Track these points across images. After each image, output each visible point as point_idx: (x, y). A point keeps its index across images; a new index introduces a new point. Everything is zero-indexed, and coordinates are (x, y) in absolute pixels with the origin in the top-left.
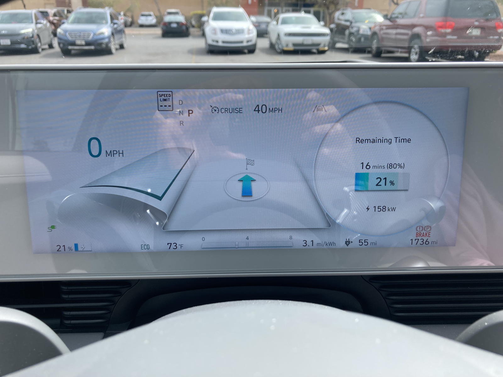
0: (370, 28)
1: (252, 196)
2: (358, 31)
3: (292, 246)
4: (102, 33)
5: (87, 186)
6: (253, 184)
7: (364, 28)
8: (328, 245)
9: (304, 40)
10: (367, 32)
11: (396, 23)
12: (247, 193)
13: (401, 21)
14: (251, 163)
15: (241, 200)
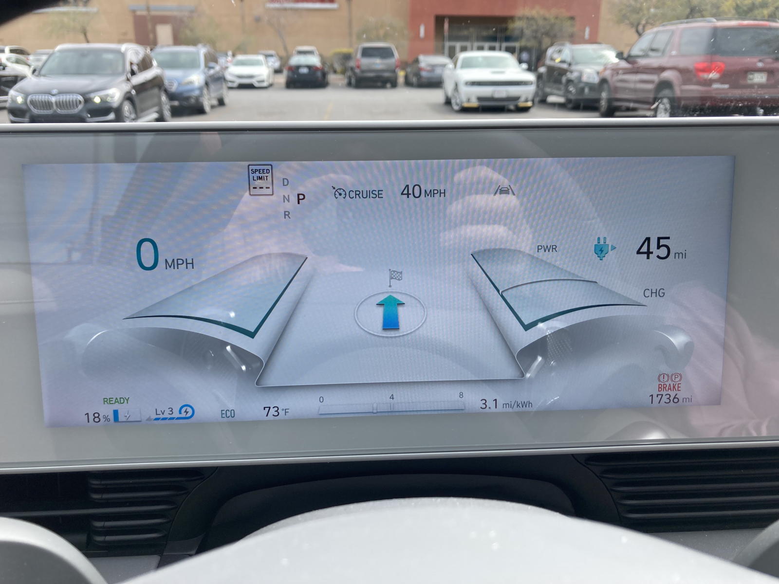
0: (598, 73)
1: (399, 329)
2: (580, 78)
3: (462, 410)
4: (191, 83)
5: (135, 316)
6: (401, 309)
7: (590, 73)
8: (521, 405)
9: (494, 92)
10: (594, 78)
11: (636, 66)
12: (391, 324)
13: (642, 62)
14: (397, 277)
15: (381, 335)
